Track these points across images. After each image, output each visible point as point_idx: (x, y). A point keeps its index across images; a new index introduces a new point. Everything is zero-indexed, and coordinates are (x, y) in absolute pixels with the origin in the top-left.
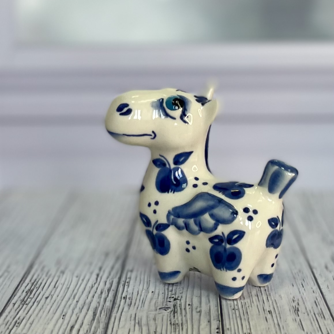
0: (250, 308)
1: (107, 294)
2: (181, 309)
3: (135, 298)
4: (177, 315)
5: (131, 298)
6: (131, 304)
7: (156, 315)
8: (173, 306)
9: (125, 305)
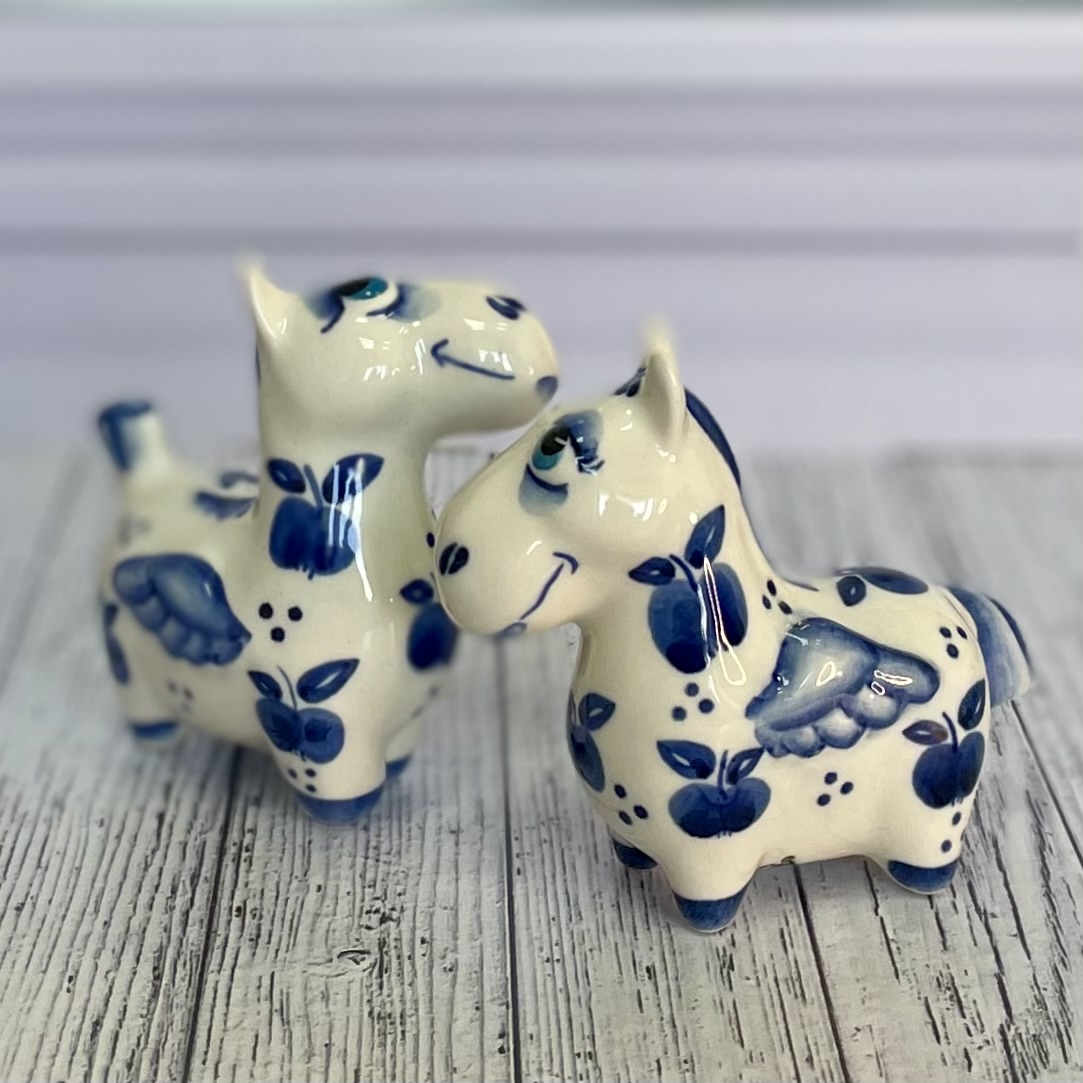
0: (596, 952)
1: (189, 895)
2: (399, 957)
3: (269, 911)
4: (389, 981)
5: (258, 914)
6: (258, 936)
7: (330, 980)
8: (376, 945)
9: (242, 939)
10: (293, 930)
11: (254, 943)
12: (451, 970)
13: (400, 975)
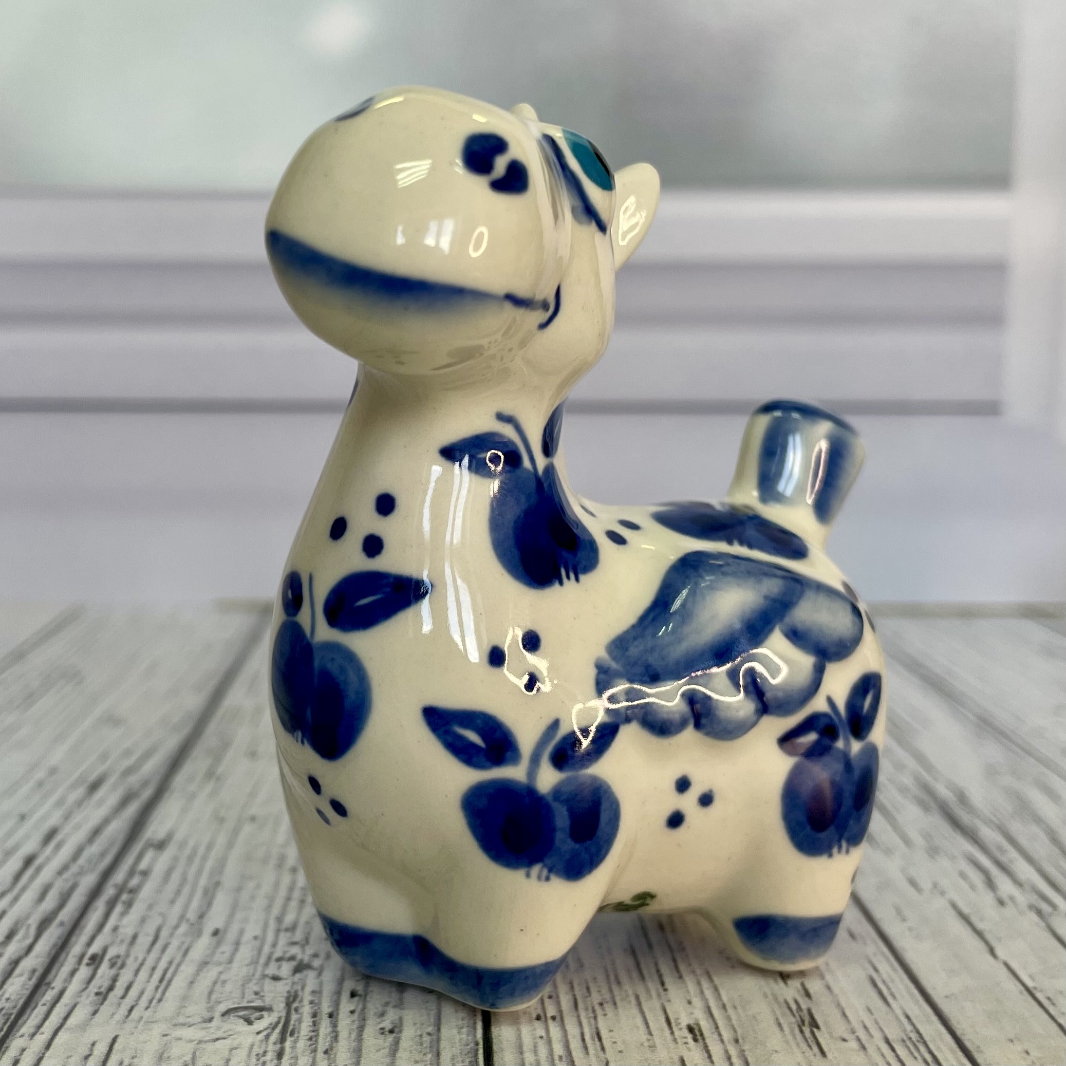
0: (609, 1010)
1: (29, 941)
2: (314, 1015)
3: (136, 958)
4: (293, 1048)
5: (119, 962)
6: (111, 988)
7: (203, 1046)
8: (283, 999)
9: (85, 994)
10: (165, 982)
11: (101, 997)
12: (391, 1031)
13: (313, 1039)
